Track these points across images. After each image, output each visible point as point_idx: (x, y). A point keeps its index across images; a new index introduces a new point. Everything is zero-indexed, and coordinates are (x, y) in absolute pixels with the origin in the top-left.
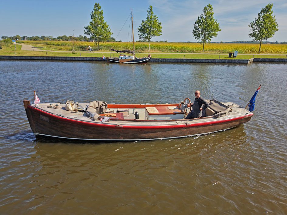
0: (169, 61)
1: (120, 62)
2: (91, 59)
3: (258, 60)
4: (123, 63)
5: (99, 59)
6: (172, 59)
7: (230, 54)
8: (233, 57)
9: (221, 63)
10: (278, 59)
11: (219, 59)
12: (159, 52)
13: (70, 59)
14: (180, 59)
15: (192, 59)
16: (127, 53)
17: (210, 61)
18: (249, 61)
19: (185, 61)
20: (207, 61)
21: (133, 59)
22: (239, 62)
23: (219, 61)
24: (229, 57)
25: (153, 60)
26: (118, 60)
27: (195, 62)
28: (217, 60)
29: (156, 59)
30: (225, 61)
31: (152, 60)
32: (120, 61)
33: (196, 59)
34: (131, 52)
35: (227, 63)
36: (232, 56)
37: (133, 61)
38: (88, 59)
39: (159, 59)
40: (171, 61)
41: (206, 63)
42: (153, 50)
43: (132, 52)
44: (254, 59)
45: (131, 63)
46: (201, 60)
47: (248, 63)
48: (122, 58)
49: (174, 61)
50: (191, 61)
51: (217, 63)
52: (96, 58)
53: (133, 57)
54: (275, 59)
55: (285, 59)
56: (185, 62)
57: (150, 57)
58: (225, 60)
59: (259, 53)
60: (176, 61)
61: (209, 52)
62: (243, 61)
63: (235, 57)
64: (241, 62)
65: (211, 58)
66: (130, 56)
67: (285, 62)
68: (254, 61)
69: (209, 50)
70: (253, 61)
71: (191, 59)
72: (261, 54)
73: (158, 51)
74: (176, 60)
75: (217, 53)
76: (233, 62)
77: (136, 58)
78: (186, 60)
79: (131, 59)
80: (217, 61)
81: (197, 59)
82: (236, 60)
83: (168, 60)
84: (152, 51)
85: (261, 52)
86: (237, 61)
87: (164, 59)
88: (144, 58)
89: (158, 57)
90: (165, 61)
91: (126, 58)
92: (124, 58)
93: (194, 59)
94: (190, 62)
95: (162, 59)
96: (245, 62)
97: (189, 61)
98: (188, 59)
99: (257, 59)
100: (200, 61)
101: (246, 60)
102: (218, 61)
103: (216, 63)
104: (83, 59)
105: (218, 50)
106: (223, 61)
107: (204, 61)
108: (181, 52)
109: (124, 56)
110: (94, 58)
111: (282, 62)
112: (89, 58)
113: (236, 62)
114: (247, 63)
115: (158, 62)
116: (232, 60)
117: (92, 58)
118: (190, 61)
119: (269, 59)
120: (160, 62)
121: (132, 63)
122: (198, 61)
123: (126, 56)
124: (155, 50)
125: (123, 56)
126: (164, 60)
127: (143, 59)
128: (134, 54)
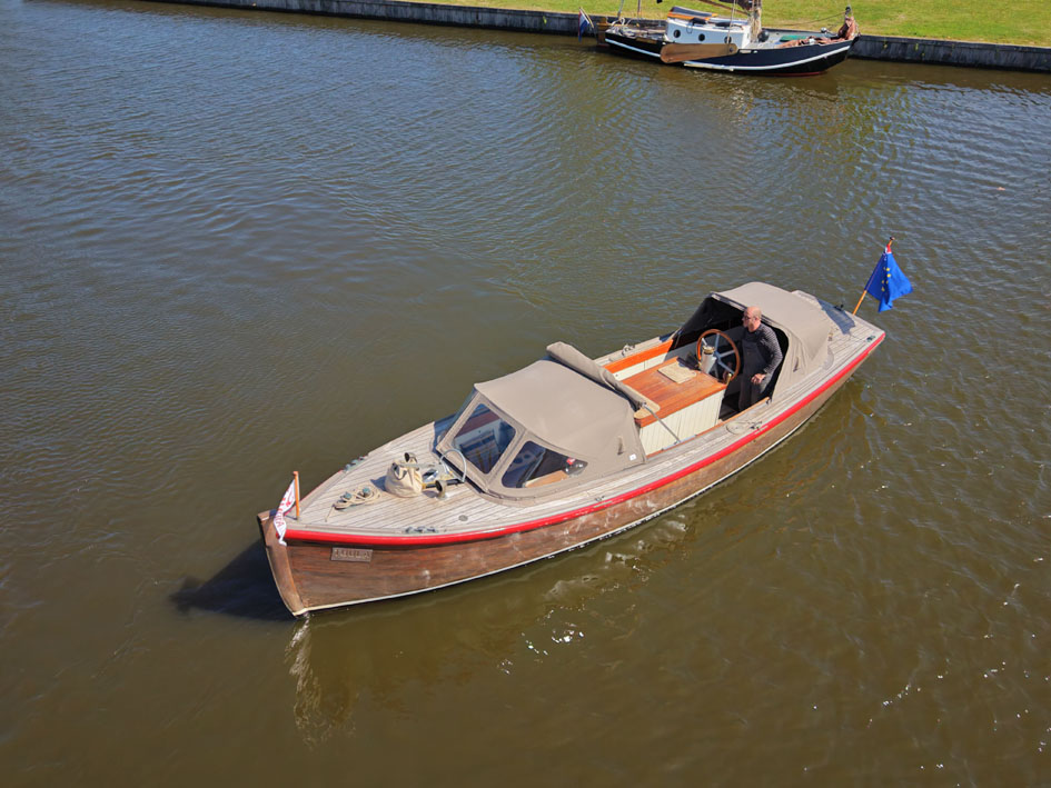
0: (969, 56)
1: (663, 59)
2: (517, 21)
4: (680, 65)
5: (556, 22)
6: (992, 48)
13: (409, 13)
21: (746, 44)
25: (866, 49)
26: (657, 46)
29: (889, 41)
31: (861, 46)
32: (668, 54)
37: (739, 58)
38: (499, 20)
39: (905, 44)
40: (990, 58)
45: (727, 72)
48: (677, 34)
49: (1002, 62)
52: (540, 14)
53: (747, 30)
57: (853, 36)
60: (1019, 59)
66: (725, 25)
74: (1020, 56)
77: (762, 40)
79: (729, 43)
83: (966, 53)
87: (938, 44)
88: (812, 42)
90: (947, 56)
91: (702, 37)
92: (690, 32)
95: (924, 43)
104: (474, 15)
109: (695, 21)
110: (532, 14)
112: (503, 12)
117: (522, 13)
121: (731, 68)
123: (702, 22)
125: (683, 24)
126: (942, 52)
127: (805, 50)
128: (756, 12)
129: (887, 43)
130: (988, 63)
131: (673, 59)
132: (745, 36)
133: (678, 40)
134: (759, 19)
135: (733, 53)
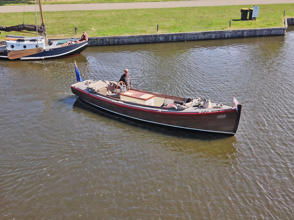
1: (10, 58)
4: (19, 60)
6: (133, 37)
8: (251, 19)
14: (150, 36)
15: (176, 35)
17: (213, 36)
19: (161, 39)
20: (206, 36)
22: (268, 33)
26: (5, 53)
27: (184, 41)
28: (228, 32)
30: (242, 34)
32: (11, 56)
33: (184, 34)
36: (248, 17)
39: (102, 39)
40: (133, 40)
41: (205, 40)
46: (195, 34)
48: (13, 47)
49: (138, 42)
50: (175, 37)
51: (228, 38)
56: (161, 42)
57: (87, 39)
58: (243, 31)
60: (142, 40)
62: (275, 31)
64: (273, 32)
71: (174, 35)
76: (258, 34)
79: (39, 48)
81: (187, 34)
83: (125, 40)
86: (264, 31)
87: (114, 38)
90: (118, 42)
91: (25, 47)
92: (19, 45)
93: (181, 35)
94: (172, 41)
95: (109, 38)
96: (279, 32)
97: (170, 39)
98: (169, 35)
100: (194, 37)
101: (281, 29)
102: (229, 34)
106: (239, 33)
107: (201, 36)
109: (19, 41)
113: (264, 34)
118: (172, 38)
120: (106, 45)
121: (43, 58)
122: (189, 37)
123: (23, 41)
125: (15, 42)
126: (116, 41)
128: (45, 34)
129: (96, 39)
130: (133, 42)
131: (15, 58)
132: (44, 44)
133: (14, 49)
135: (42, 51)
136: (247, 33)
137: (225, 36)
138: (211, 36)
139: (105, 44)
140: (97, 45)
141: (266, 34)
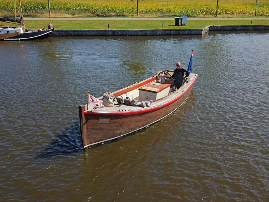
3: (216, 28)
4: (3, 40)
6: (89, 31)
7: (177, 20)
8: (182, 25)
9: (165, 35)
10: (242, 26)
11: (161, 29)
12: (67, 17)
14: (102, 31)
15: (121, 31)
16: (9, 21)
17: (148, 33)
18: (203, 31)
19: (110, 33)
20: (143, 33)
21: (22, 32)
22: (190, 32)
23: (162, 32)
24: (176, 25)
25: (57, 34)
27: (127, 35)
28: (159, 30)
29: (63, 31)
30: (170, 32)
31: (55, 33)
33: (127, 31)
34: (17, 21)
35: (174, 35)
36: (180, 24)
37: (21, 36)
39: (67, 31)
40: (88, 33)
41: (142, 35)
42: (56, 13)
43: (19, 20)
44: (210, 26)
45: (18, 40)
46: (135, 31)
47: (203, 34)
49: (92, 34)
50: (120, 33)
51: (159, 35)
53: (21, 29)
54: (237, 27)
55: (250, 26)
56: (110, 36)
57: (52, 28)
58: (170, 30)
59: (217, 15)
60: (96, 33)
61: (146, 15)
62: (195, 31)
63: (184, 25)
64: (193, 32)
65: (150, 27)
66: (15, 28)
67: (250, 30)
68: (211, 29)
69: (147, 12)
70: (209, 30)
71: (119, 31)
72: (219, 18)
73: (66, 14)
74: (96, 32)
75: (159, 17)
76: (182, 33)
77: (26, 31)
78: (112, 32)
79: (17, 32)
80: (158, 33)
81: (129, 31)
82: (186, 30)
83: (83, 33)
84: (54, 14)
85: (220, 14)
86: (187, 32)
87: (75, 31)
88: (41, 30)
89: (64, 28)
90: (78, 34)
91: (8, 32)
92: (4, 31)
93: (124, 31)
94: (118, 35)
95: (72, 31)
96: (198, 32)
97: (116, 33)
98: (115, 31)
99: (214, 26)
100: (134, 33)
101: (199, 30)
102: (160, 33)
103: (157, 35)
105: (159, 10)
106: (168, 32)
107: (139, 33)
108: (103, 16)
109: (4, 28)
111: (247, 30)
113: (186, 33)
114: (201, 34)
115: (67, 36)
116: (180, 30)
118: (118, 33)
119: (230, 27)
122: (130, 33)
123: (7, 28)
124: (60, 13)
125: (1, 29)
127: (39, 32)
128: (23, 24)
130: (89, 35)
132: (21, 30)
134: (24, 26)
135: (19, 35)
136: (174, 32)
137: (157, 34)
138: (146, 33)
139: (69, 35)
140: (63, 36)
141: (188, 34)
